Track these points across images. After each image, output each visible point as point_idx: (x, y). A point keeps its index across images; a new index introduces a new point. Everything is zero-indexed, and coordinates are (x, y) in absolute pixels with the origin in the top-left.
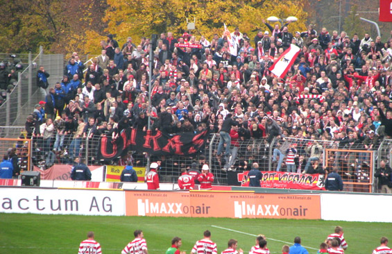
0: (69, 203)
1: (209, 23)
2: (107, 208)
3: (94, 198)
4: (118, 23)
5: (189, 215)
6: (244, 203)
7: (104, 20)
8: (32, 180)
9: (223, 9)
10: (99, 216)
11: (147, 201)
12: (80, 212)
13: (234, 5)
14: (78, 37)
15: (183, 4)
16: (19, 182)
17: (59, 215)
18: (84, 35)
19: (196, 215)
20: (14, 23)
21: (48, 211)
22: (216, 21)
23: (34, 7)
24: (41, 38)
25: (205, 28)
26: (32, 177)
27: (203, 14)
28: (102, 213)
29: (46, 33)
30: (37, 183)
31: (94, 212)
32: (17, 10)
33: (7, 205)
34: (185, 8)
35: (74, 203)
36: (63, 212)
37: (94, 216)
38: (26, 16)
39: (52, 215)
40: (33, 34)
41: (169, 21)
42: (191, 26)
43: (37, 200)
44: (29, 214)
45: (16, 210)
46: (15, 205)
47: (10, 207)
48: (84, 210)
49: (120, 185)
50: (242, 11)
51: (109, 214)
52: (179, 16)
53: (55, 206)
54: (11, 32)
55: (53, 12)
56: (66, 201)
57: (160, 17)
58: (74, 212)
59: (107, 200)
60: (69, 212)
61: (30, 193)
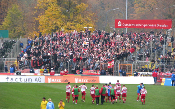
0: (29, 79)
1: (68, 29)
2: (40, 81)
3: (36, 78)
4: (42, 29)
5: (63, 82)
6: (78, 79)
7: (38, 28)
8: (19, 73)
9: (71, 25)
10: (38, 83)
11: (51, 79)
12: (32, 82)
13: (74, 24)
14: (31, 33)
15: (60, 23)
16: (15, 74)
17: (26, 83)
18: (33, 33)
19: (64, 82)
20: (14, 30)
21: (23, 82)
22: (70, 28)
23: (19, 25)
24: (21, 34)
25: (66, 30)
26: (19, 72)
27: (66, 26)
28: (38, 82)
29: (22, 32)
30: (20, 74)
31: (36, 82)
32: (14, 26)
33: (12, 80)
34: (61, 25)
35: (30, 79)
36: (28, 82)
37: (36, 83)
38: (17, 28)
39: (24, 83)
40: (19, 33)
41: (56, 29)
42: (63, 30)
43: (20, 79)
44: (18, 83)
45: (14, 81)
46: (14, 80)
47: (13, 81)
48: (33, 81)
49: (43, 74)
50: (77, 25)
51: (40, 82)
52: (59, 27)
53: (25, 80)
54: (13, 32)
55: (24, 26)
56: (28, 79)
57: (54, 27)
58: (31, 82)
59: (40, 79)
60: (29, 82)
61: (18, 77)
